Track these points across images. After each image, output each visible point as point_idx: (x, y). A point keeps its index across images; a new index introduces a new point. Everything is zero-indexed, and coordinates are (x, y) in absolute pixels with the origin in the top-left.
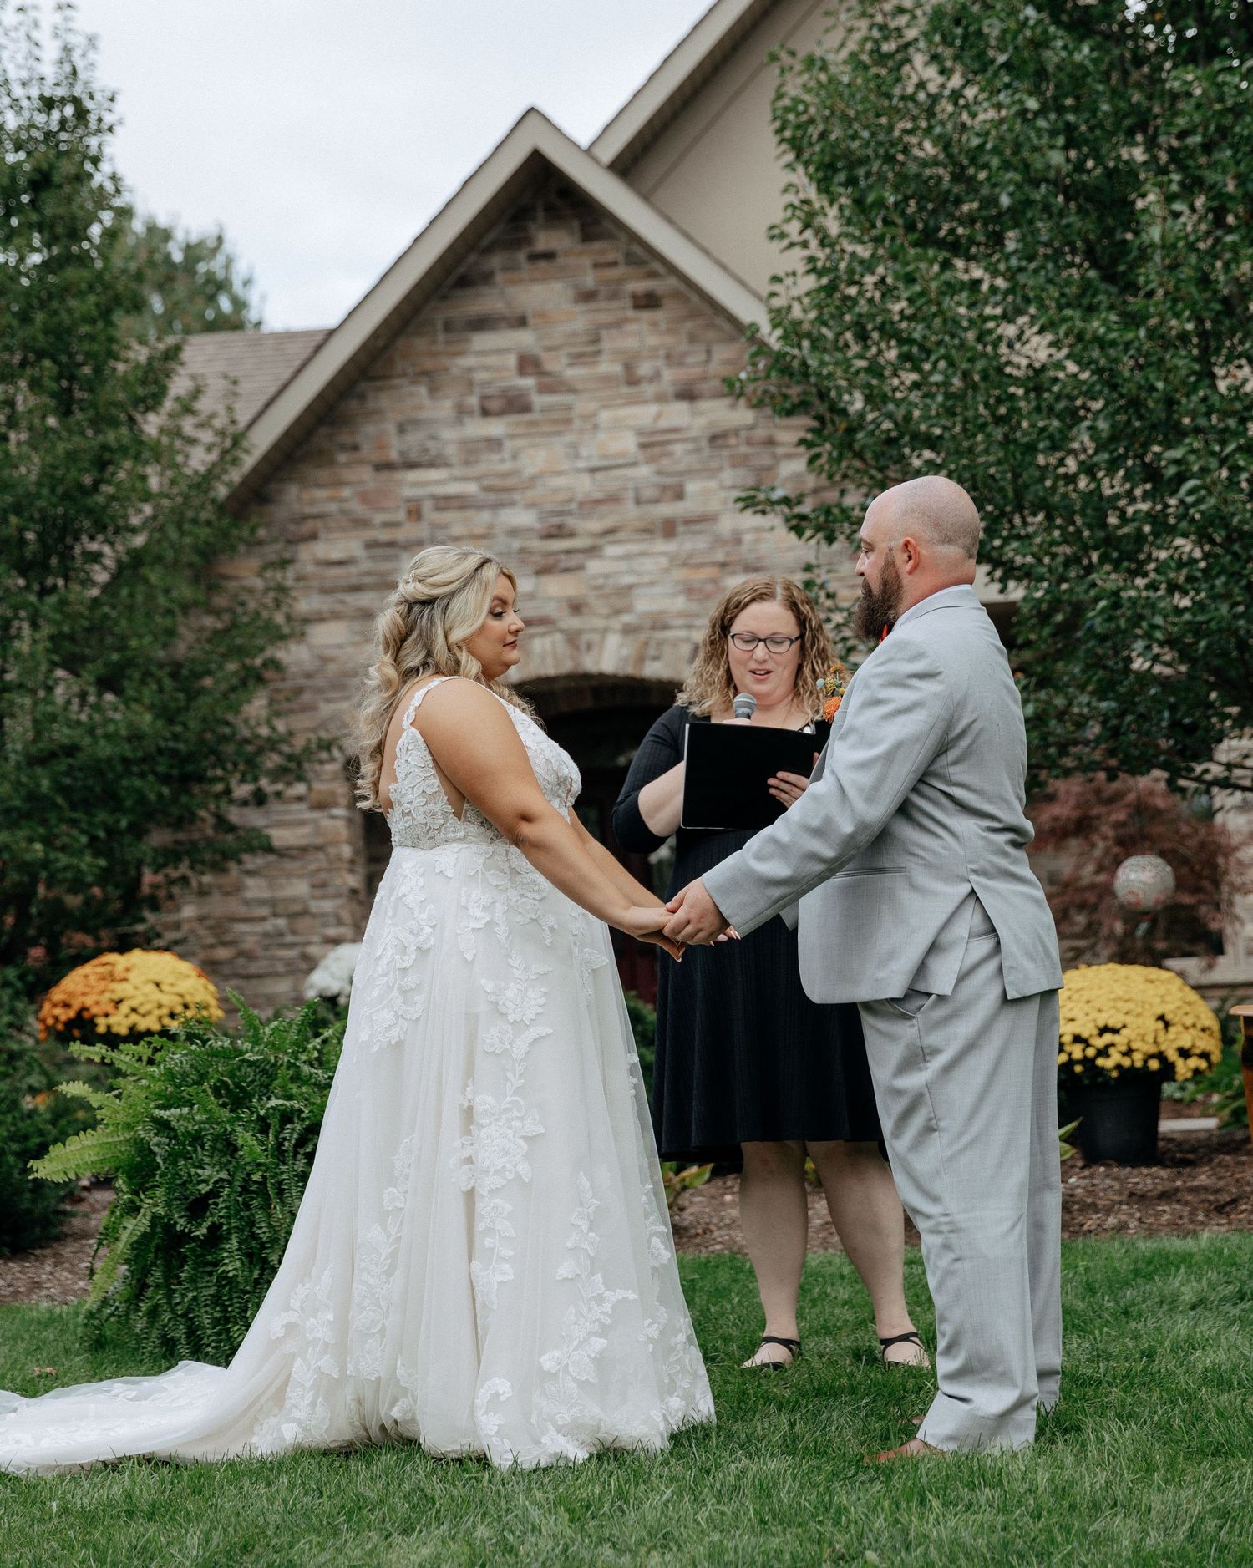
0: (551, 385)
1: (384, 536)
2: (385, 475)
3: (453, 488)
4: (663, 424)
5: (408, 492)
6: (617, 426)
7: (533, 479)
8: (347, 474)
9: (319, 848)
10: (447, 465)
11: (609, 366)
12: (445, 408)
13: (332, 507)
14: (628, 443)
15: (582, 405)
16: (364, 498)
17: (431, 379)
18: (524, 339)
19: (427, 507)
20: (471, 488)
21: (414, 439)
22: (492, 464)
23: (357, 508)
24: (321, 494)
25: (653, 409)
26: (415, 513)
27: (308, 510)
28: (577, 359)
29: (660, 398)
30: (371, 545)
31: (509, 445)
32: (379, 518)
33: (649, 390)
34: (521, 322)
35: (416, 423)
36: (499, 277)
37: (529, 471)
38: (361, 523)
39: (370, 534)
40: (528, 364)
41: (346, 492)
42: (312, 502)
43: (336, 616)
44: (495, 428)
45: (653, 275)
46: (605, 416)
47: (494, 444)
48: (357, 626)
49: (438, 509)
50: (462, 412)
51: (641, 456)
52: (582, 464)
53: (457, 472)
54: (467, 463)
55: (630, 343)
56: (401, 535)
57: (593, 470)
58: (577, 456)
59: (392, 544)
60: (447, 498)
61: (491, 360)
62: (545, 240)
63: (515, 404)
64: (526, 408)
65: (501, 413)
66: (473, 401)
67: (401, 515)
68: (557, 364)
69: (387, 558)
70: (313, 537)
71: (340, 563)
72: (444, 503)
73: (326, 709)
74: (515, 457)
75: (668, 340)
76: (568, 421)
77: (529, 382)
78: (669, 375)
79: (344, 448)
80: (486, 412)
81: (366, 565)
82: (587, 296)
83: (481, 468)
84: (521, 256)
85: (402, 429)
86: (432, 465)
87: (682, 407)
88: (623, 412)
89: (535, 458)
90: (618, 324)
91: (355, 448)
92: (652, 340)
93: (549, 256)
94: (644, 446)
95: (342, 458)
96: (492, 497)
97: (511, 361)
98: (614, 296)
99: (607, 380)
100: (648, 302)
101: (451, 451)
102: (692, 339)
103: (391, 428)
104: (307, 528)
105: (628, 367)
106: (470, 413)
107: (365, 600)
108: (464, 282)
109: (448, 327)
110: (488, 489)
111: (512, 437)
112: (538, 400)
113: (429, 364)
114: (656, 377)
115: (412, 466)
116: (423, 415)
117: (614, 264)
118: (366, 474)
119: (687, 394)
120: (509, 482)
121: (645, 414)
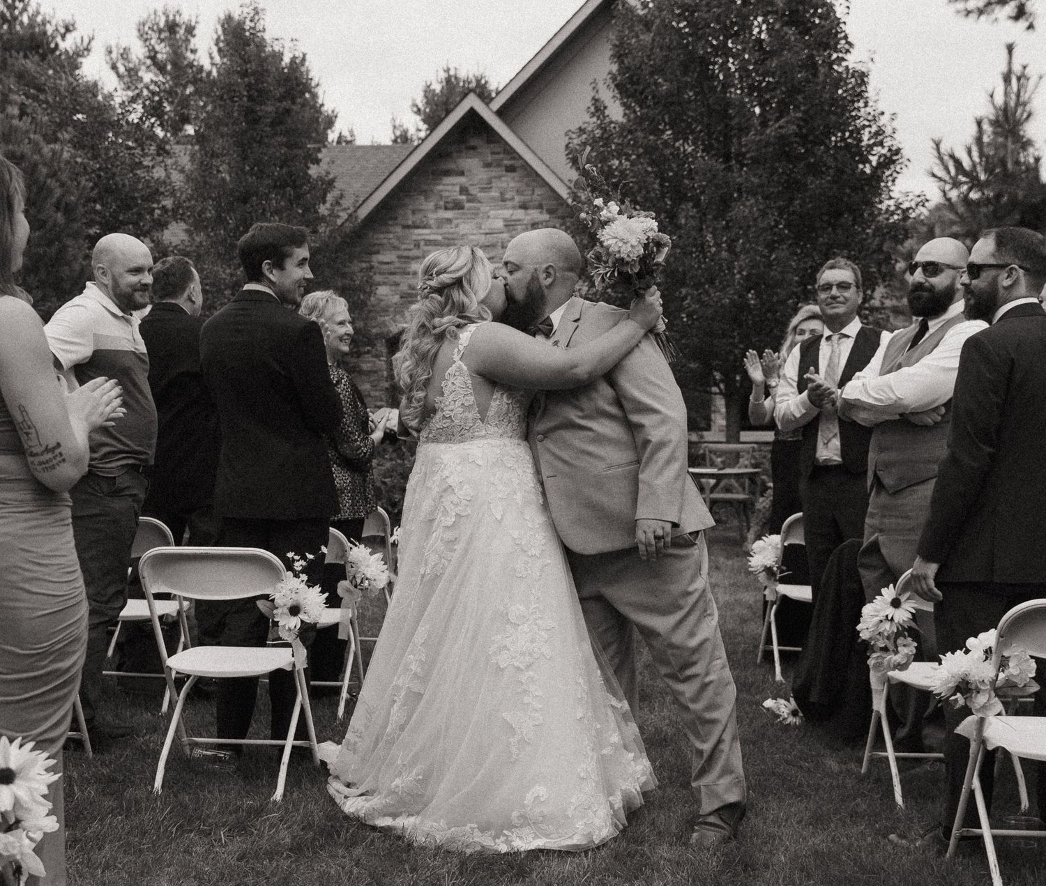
0: (473, 199)
1: (405, 254)
2: (407, 230)
3: (432, 237)
4: (514, 218)
5: (414, 237)
6: (496, 218)
7: (463, 235)
8: (392, 229)
9: (376, 372)
10: (430, 227)
11: (495, 194)
12: (431, 205)
13: (385, 241)
14: (499, 224)
15: (484, 208)
16: (398, 238)
17: (426, 194)
18: (462, 180)
19: (422, 243)
20: (439, 238)
21: (418, 216)
22: (447, 229)
23: (396, 243)
24: (382, 236)
25: (511, 212)
26: (417, 246)
27: (376, 242)
28: (483, 190)
29: (514, 208)
30: (399, 257)
31: (455, 222)
32: (403, 247)
33: (509, 203)
34: (462, 173)
35: (420, 210)
36: (455, 155)
37: (461, 233)
38: (395, 248)
39: (400, 253)
40: (464, 190)
41: (391, 236)
42: (377, 239)
43: (385, 284)
44: (449, 214)
45: (514, 158)
46: (492, 213)
47: (449, 221)
48: (393, 288)
49: (426, 245)
50: (437, 207)
51: (505, 229)
52: (482, 231)
53: (435, 231)
54: (438, 228)
55: (504, 185)
56: (411, 254)
57: (487, 234)
58: (480, 228)
59: (408, 257)
60: (430, 241)
61: (450, 188)
62: (473, 142)
63: (458, 206)
64: (462, 208)
65: (453, 209)
66: (442, 203)
67: (412, 246)
68: (474, 191)
69: (405, 262)
70: (378, 252)
71: (388, 263)
72: (429, 243)
73: (380, 319)
74: (457, 226)
75: (518, 185)
76: (477, 214)
77: (464, 197)
78: (517, 198)
79: (391, 219)
80: (446, 208)
81: (397, 265)
82: (488, 165)
83: (444, 230)
84: (463, 147)
85: (414, 212)
86: (424, 227)
87: (523, 211)
88: (499, 212)
89: (465, 228)
90: (499, 177)
91: (396, 218)
92: (512, 184)
93: (474, 148)
94: (506, 226)
95: (390, 222)
96: (447, 242)
97: (457, 189)
98: (499, 165)
99: (493, 198)
100: (511, 169)
101: (432, 222)
102: (527, 185)
103: (410, 212)
104: (376, 248)
105: (502, 194)
106: (440, 208)
107: (397, 278)
108: (440, 156)
109: (433, 173)
110: (444, 238)
111: (457, 219)
112: (467, 205)
113: (426, 187)
114: (513, 199)
115: (417, 227)
116: (423, 207)
117: (499, 153)
118: (399, 229)
119: (524, 206)
120: (455, 236)
121: (507, 213)
